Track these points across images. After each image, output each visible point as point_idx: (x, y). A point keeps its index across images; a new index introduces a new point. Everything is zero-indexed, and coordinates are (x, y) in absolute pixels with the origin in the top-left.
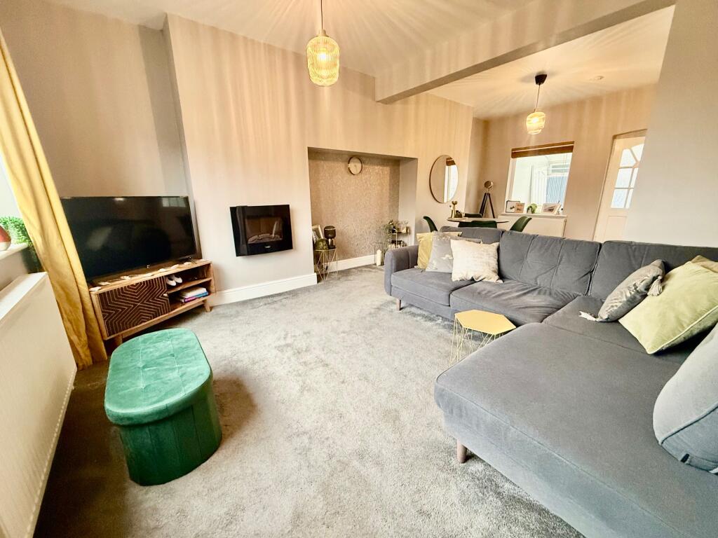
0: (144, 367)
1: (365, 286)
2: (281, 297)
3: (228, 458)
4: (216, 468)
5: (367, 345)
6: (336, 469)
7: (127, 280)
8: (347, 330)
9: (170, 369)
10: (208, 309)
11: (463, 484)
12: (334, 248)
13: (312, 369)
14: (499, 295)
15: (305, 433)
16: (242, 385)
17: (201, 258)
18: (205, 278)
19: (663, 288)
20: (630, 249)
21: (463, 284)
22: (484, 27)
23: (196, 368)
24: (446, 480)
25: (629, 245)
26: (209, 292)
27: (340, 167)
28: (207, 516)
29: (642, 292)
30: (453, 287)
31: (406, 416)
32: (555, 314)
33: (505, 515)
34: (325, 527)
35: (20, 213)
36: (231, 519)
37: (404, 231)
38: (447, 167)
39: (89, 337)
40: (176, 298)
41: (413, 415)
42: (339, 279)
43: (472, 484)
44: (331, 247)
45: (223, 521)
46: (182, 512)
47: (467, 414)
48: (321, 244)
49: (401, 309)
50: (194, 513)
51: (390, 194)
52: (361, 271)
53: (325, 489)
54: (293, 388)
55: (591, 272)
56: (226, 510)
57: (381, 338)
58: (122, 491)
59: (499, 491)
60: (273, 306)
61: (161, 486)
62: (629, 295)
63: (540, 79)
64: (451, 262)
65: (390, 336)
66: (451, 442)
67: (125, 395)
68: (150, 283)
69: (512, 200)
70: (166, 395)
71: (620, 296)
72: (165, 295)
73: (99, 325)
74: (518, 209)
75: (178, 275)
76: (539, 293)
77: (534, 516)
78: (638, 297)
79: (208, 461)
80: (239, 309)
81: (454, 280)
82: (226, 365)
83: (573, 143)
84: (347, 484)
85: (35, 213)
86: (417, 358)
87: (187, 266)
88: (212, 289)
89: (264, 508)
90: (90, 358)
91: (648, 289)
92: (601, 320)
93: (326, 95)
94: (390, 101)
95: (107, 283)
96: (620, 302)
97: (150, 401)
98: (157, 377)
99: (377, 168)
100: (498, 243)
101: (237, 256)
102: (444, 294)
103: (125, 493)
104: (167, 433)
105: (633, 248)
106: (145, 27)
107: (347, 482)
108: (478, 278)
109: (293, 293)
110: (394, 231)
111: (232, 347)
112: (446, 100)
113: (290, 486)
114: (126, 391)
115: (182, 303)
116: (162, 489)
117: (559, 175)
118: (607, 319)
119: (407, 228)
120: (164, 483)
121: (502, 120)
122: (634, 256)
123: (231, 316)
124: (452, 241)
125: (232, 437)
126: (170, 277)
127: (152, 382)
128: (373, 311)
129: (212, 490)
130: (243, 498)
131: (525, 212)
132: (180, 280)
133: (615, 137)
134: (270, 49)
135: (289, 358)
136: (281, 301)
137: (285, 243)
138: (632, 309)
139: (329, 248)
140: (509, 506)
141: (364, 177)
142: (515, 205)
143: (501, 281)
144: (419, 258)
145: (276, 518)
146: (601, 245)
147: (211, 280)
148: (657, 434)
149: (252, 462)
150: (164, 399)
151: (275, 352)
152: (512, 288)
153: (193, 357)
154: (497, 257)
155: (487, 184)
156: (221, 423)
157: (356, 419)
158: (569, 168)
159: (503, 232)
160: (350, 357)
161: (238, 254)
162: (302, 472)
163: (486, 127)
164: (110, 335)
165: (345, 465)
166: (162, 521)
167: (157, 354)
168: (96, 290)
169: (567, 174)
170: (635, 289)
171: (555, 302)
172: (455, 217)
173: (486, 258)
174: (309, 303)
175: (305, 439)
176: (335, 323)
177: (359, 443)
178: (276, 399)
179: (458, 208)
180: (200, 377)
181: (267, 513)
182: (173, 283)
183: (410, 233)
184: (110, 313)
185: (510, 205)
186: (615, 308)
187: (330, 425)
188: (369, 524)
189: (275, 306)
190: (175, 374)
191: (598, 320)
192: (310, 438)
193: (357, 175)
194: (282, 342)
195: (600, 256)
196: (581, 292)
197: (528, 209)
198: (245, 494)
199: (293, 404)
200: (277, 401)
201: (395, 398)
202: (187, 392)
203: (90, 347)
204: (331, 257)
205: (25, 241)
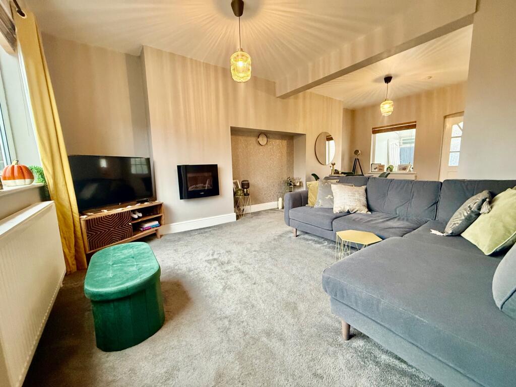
0: (113, 264)
1: (271, 222)
2: (210, 229)
3: (168, 334)
4: (160, 340)
5: (272, 259)
6: (249, 343)
7: (105, 212)
8: (257, 249)
9: (131, 265)
10: (159, 236)
11: (348, 355)
12: (249, 195)
13: (232, 275)
14: (369, 221)
15: (226, 317)
16: (181, 285)
17: (156, 200)
18: (158, 214)
19: (491, 208)
20: (463, 185)
21: (341, 214)
22: (346, 47)
23: (149, 265)
24: (335, 353)
25: (462, 182)
26: (160, 224)
27: (252, 140)
28: (152, 374)
29: (476, 212)
30: (334, 217)
31: (302, 307)
32: (412, 232)
33: (383, 379)
34: (240, 384)
35: (42, 164)
36: (170, 375)
37: (298, 184)
38: (327, 142)
39: (76, 251)
40: (137, 227)
41: (308, 306)
42: (252, 217)
43: (355, 355)
44: (247, 194)
45: (163, 378)
46: (132, 370)
47: (347, 295)
48: (239, 192)
49: (297, 236)
50: (142, 371)
51: (287, 159)
52: (268, 212)
53: (241, 356)
54: (217, 287)
55: (436, 203)
56: (165, 369)
57: (282, 255)
58: (90, 355)
59: (377, 361)
60: (204, 235)
61: (119, 352)
62: (466, 214)
63: (388, 79)
64: (332, 200)
65: (290, 254)
66: (337, 325)
67: (99, 280)
68: (120, 215)
69: (376, 163)
70: (127, 281)
71: (459, 216)
72: (130, 224)
73: (84, 242)
74: (380, 169)
75: (139, 210)
76: (399, 219)
77: (406, 380)
78: (473, 215)
79: (153, 336)
80: (180, 236)
81: (334, 212)
82: (169, 272)
83: (415, 122)
84: (258, 353)
85: (51, 164)
86: (309, 268)
87: (146, 204)
88: (163, 222)
89: (194, 369)
90: (75, 266)
91: (479, 209)
92: (447, 234)
93: (242, 88)
94: (285, 97)
95: (92, 214)
96: (460, 220)
97: (116, 284)
98: (121, 270)
99: (278, 142)
100: (366, 186)
101: (181, 199)
102: (328, 222)
103: (91, 357)
104: (126, 309)
105: (466, 183)
106: (129, 55)
107: (257, 352)
108: (353, 210)
109: (219, 227)
110: (290, 184)
111: (175, 260)
112: (323, 97)
113: (214, 354)
114: (100, 278)
115: (141, 231)
116: (119, 354)
117: (408, 145)
118: (452, 233)
119: (300, 183)
120: (120, 350)
121: (364, 109)
122: (467, 189)
123: (175, 241)
124: (332, 185)
125: (172, 320)
126: (134, 211)
127: (118, 272)
128: (276, 237)
129: (156, 355)
130: (178, 362)
131: (385, 170)
132: (140, 215)
133: (445, 117)
134: (207, 66)
135: (215, 268)
136: (210, 231)
137: (214, 191)
138: (470, 225)
139: (245, 195)
140: (386, 372)
141: (269, 147)
142: (377, 166)
143: (370, 213)
144: (309, 199)
145: (203, 377)
146: (441, 183)
147: (161, 216)
148: (497, 302)
149: (186, 337)
150: (126, 283)
151: (206, 264)
152: (379, 216)
153: (147, 259)
154: (365, 195)
155: (356, 152)
156: (165, 310)
157: (264, 309)
158: (414, 141)
159: (369, 178)
160: (259, 267)
161: (181, 198)
162: (223, 344)
163: (353, 115)
164: (91, 250)
165: (256, 340)
166: (118, 376)
167: (123, 257)
168: (84, 217)
169: (413, 145)
170: (470, 209)
171: (412, 225)
172: (335, 174)
173: (357, 196)
174: (230, 233)
175: (226, 322)
176: (249, 246)
177: (267, 325)
178: (205, 294)
179: (336, 167)
180: (152, 270)
181: (196, 373)
182: (136, 216)
183: (302, 186)
184: (92, 234)
185: (374, 167)
186: (457, 225)
187: (245, 312)
188: (275, 383)
189: (207, 235)
190: (134, 268)
191: (445, 234)
192: (230, 321)
193: (264, 146)
194: (211, 258)
195: (442, 191)
196: (430, 218)
197: (387, 169)
198: (180, 359)
199: (218, 298)
200: (206, 296)
201: (293, 295)
202: (142, 279)
203: (76, 259)
204: (247, 202)
205: (42, 182)
